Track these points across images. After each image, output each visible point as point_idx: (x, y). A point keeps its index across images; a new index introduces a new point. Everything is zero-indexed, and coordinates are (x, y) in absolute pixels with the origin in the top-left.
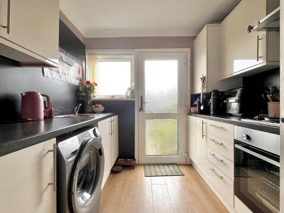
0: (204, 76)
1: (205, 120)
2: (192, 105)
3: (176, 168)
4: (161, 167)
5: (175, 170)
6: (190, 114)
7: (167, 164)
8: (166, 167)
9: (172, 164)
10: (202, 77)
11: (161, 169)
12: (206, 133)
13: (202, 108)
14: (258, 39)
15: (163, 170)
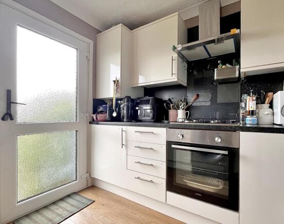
0: (118, 79)
1: (124, 128)
2: (95, 111)
3: (77, 198)
4: (54, 208)
5: (79, 201)
6: (93, 122)
7: (62, 199)
8: (63, 204)
9: (69, 196)
10: (115, 79)
11: (57, 211)
12: (127, 141)
13: (115, 114)
14: (173, 60)
15: (60, 211)
